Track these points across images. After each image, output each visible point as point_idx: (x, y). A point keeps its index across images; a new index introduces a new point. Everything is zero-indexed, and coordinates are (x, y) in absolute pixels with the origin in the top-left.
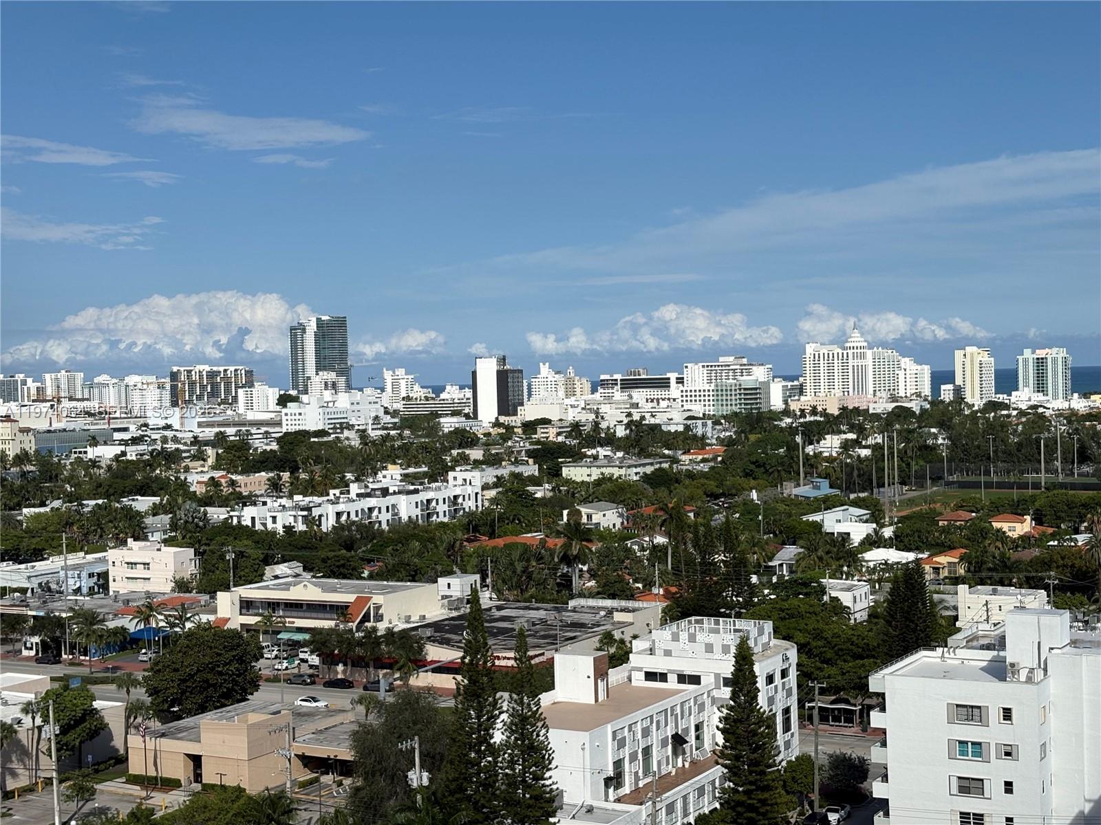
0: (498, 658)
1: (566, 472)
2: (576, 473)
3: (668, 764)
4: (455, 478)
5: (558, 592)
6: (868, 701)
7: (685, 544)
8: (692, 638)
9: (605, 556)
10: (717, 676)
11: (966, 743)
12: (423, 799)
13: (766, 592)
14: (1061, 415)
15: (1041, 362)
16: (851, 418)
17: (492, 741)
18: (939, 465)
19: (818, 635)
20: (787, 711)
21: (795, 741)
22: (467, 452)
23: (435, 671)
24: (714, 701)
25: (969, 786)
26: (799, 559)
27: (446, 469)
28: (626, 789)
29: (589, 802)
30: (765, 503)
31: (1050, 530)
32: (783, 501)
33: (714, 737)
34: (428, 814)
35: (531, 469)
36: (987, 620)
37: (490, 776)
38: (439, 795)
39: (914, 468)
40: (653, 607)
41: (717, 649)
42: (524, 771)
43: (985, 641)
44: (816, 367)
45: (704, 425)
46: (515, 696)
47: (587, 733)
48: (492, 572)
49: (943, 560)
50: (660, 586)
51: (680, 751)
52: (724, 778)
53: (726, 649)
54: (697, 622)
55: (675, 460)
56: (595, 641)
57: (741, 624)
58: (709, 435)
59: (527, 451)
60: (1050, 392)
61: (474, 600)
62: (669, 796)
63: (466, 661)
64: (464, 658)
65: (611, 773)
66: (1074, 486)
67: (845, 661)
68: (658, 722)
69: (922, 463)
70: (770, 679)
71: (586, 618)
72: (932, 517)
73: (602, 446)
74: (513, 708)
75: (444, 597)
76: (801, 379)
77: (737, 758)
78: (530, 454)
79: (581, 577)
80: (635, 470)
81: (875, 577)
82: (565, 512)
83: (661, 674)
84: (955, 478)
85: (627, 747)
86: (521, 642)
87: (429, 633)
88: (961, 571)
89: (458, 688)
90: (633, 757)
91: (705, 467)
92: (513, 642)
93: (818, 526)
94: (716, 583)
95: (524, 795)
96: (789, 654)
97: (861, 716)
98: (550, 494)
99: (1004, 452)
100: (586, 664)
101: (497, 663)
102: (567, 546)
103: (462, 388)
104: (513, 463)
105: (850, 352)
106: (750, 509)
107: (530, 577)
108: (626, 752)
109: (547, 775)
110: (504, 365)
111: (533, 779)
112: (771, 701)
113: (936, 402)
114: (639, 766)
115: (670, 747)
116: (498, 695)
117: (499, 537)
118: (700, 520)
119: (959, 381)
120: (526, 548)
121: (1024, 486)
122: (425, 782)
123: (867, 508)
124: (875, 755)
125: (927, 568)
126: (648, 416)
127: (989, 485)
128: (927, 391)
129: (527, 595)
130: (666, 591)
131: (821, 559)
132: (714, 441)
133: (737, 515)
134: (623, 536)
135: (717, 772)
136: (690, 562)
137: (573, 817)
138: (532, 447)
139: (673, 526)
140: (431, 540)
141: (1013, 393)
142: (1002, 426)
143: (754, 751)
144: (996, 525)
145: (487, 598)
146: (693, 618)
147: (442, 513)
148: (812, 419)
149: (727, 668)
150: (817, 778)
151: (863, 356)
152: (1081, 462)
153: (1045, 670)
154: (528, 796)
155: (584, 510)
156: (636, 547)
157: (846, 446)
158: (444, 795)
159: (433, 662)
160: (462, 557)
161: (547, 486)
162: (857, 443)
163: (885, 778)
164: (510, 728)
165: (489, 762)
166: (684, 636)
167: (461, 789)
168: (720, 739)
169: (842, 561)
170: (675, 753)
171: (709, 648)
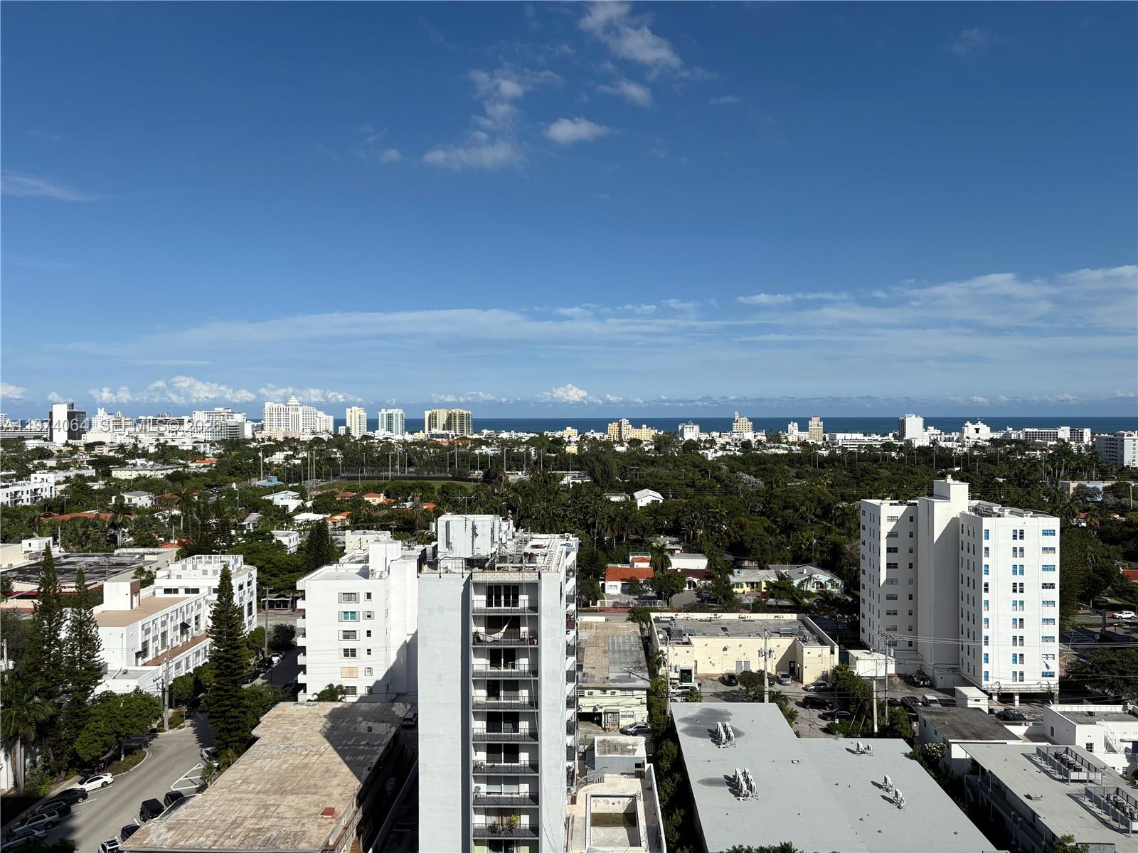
0: (65, 587)
1: (114, 474)
2: (120, 474)
3: (177, 640)
4: (36, 478)
5: (107, 545)
6: (296, 595)
7: (192, 514)
8: (195, 568)
9: (139, 523)
10: (209, 588)
11: (348, 612)
12: (9, 678)
13: (240, 539)
14: (400, 443)
15: (390, 416)
16: (291, 443)
17: (59, 638)
18: (337, 468)
19: (269, 561)
20: (250, 604)
21: (255, 620)
22: (45, 462)
23: (18, 598)
24: (207, 602)
25: (349, 635)
26: (260, 520)
27: (30, 472)
28: (150, 657)
29: (125, 668)
30: (241, 489)
31: (393, 501)
32: (251, 488)
33: (206, 622)
34: (12, 686)
35: (91, 472)
36: (360, 548)
37: (57, 659)
38: (21, 674)
39: (324, 469)
40: (171, 551)
41: (210, 573)
42: (81, 654)
43: (359, 559)
44: (271, 415)
45: (205, 446)
46: (75, 609)
47: (125, 628)
48: (61, 535)
49: (338, 518)
50: (175, 538)
51: (185, 631)
52: (212, 645)
53: (215, 572)
54: (198, 558)
55: (186, 466)
56: (132, 573)
57: (225, 558)
58: (208, 452)
59: (87, 461)
60: (394, 431)
61: (47, 552)
62: (177, 659)
63: (42, 590)
64: (39, 588)
65: (140, 649)
66: (405, 478)
67: (284, 574)
68: (172, 617)
69: (328, 467)
70: (241, 587)
71: (126, 560)
72: (333, 495)
73: (139, 458)
74: (74, 617)
75: (26, 552)
76: (262, 422)
77: (220, 633)
78: (89, 463)
79: (123, 536)
80: (161, 472)
81: (302, 528)
82: (114, 498)
83: (174, 589)
84: (345, 475)
85: (151, 634)
86: (80, 576)
87: (14, 574)
88: (348, 523)
89: (35, 608)
90: (155, 639)
91: (205, 470)
92: (75, 577)
93: (270, 502)
94: (210, 535)
95: (81, 668)
96: (252, 572)
97: (292, 603)
98: (103, 487)
99: (371, 461)
100: (125, 587)
101: (63, 590)
102: (114, 518)
103: (42, 422)
104: (77, 469)
105: (290, 407)
106: (231, 493)
107: (88, 537)
108: (151, 636)
109: (97, 655)
110: (73, 408)
111: (87, 658)
112: (241, 599)
113: (336, 435)
114: (158, 644)
115: (179, 631)
116: (64, 610)
117: (67, 513)
118: (201, 500)
119: (348, 425)
120: (86, 519)
121: (381, 478)
122: (11, 667)
123: (298, 491)
124: (299, 623)
125: (330, 522)
126: (169, 441)
127: (363, 478)
128: (331, 429)
129: (85, 548)
130: (179, 541)
131: (271, 520)
132: (211, 455)
133: (224, 497)
134: (152, 511)
135: (209, 641)
136: (194, 524)
137: (114, 678)
138: (91, 459)
139: (184, 504)
140: (18, 517)
141: (376, 431)
142: (370, 447)
143: (231, 627)
144: (366, 499)
145: (56, 551)
146: (195, 556)
147: (26, 500)
148: (268, 443)
149: (216, 583)
150: (267, 639)
151: (297, 410)
152: (409, 466)
153: (389, 572)
154: (83, 668)
155: (126, 496)
156: (160, 517)
157: (287, 458)
158: (24, 674)
159: (17, 592)
160: (39, 527)
161: (101, 482)
162: (293, 457)
163: (304, 635)
164: (71, 629)
165: (57, 651)
166: (190, 567)
167: (37, 669)
168: (210, 623)
169: (283, 521)
170: (182, 633)
171: (205, 572)
